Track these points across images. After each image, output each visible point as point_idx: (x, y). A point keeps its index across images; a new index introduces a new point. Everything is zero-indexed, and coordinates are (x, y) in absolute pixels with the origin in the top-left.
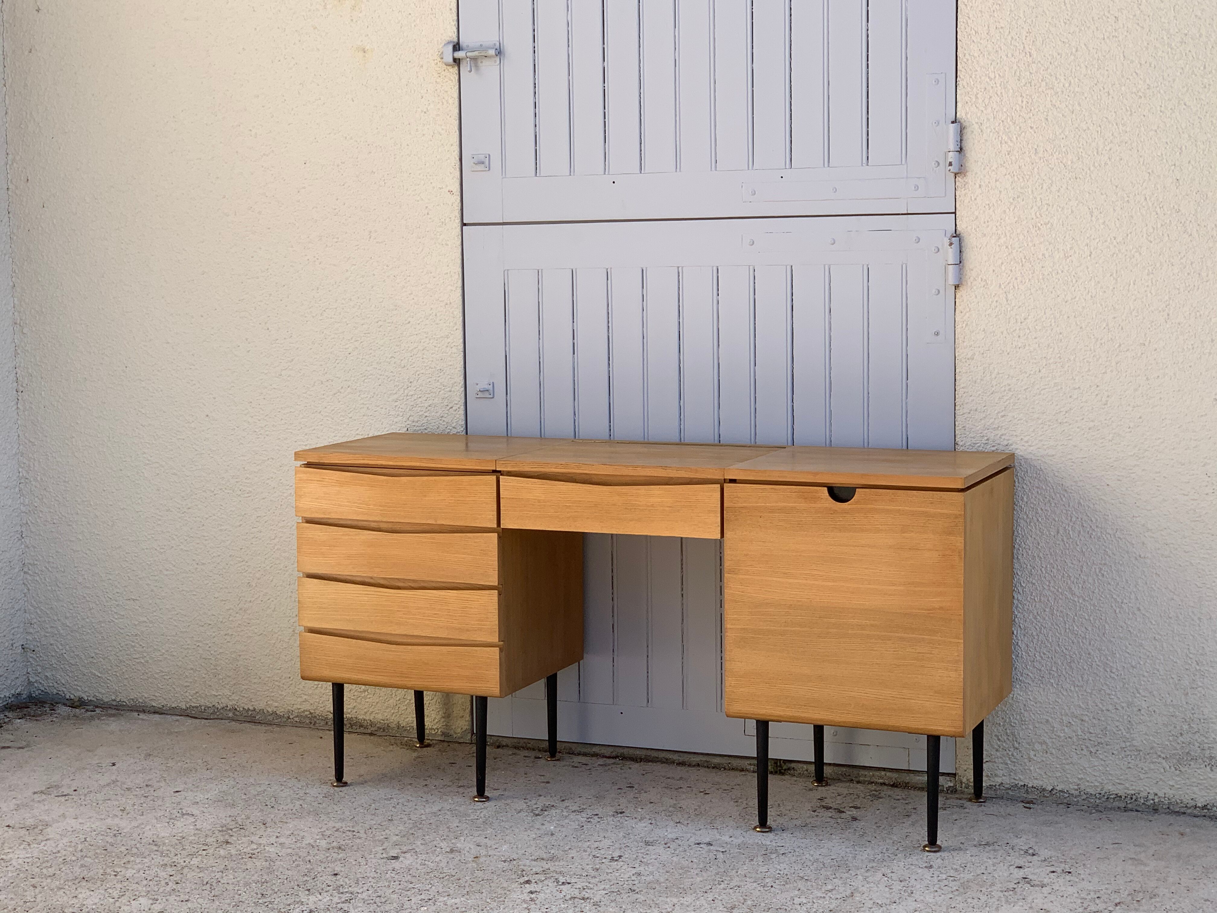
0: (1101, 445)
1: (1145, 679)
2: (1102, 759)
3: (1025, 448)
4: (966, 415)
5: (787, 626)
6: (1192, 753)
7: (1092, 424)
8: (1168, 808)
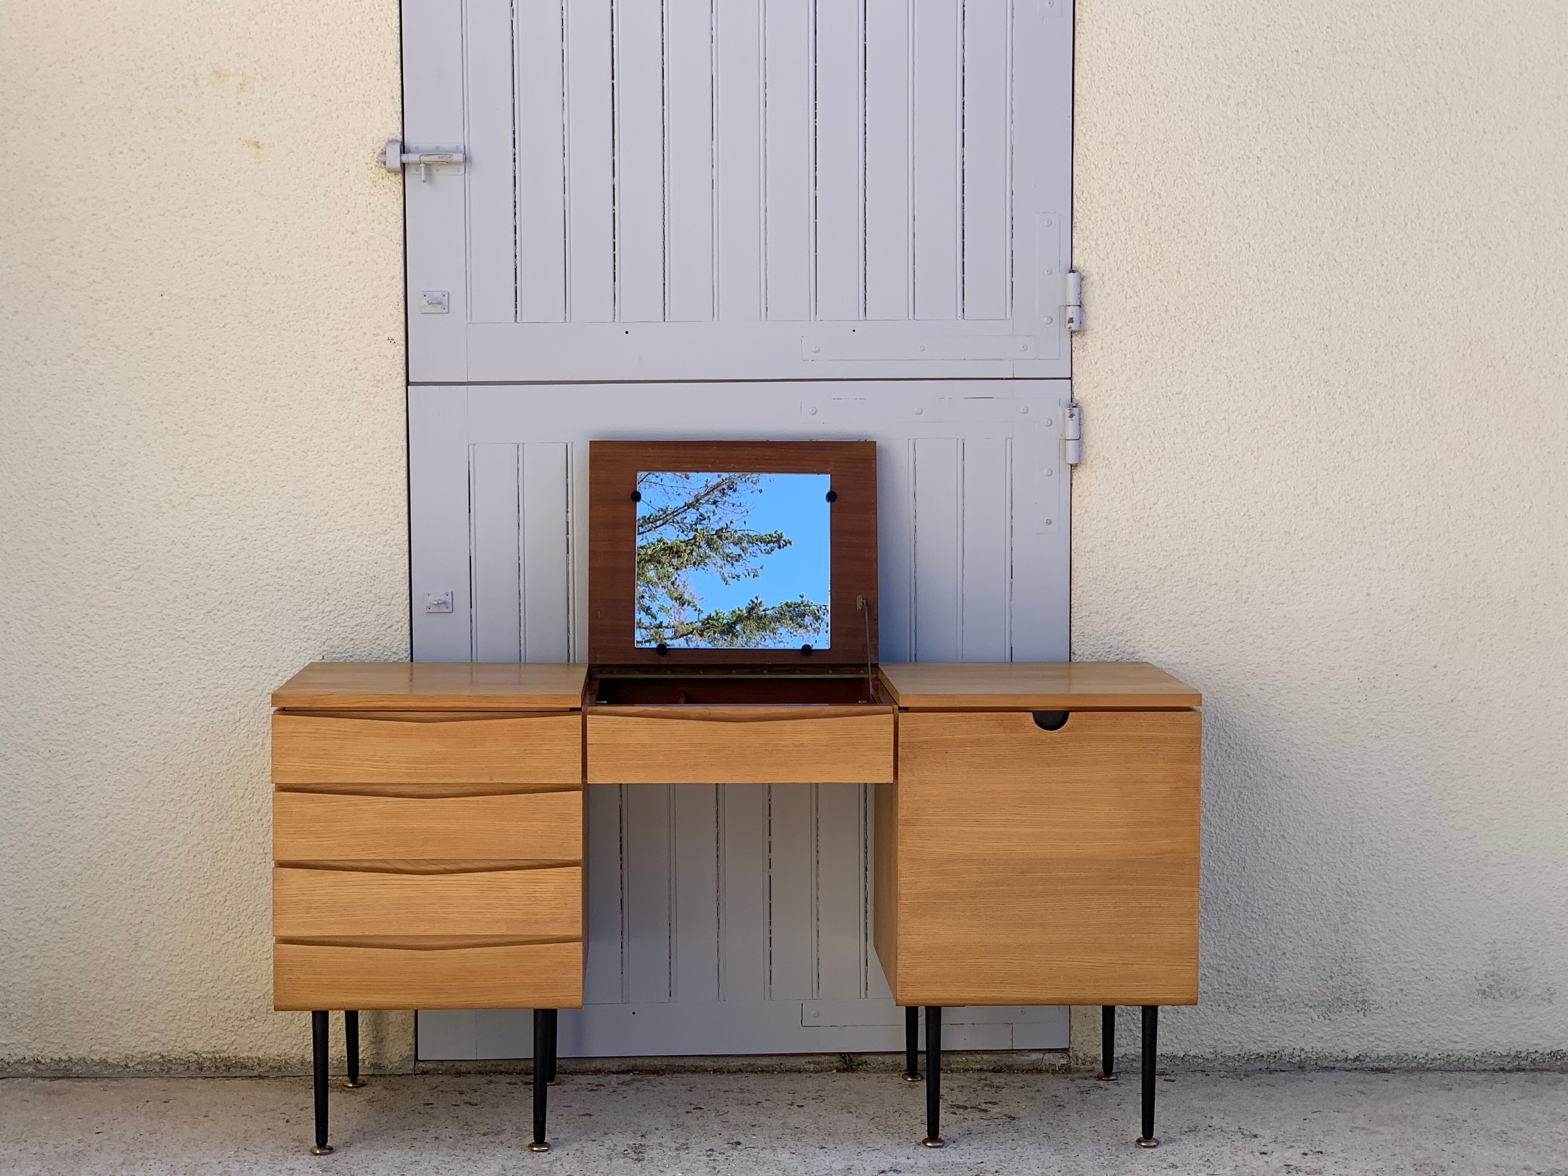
0: (1241, 650)
1: (1290, 917)
2: (1242, 1015)
3: (1153, 655)
4: (1085, 619)
5: (980, 886)
6: (1343, 998)
7: (1230, 626)
8: (1316, 1064)
